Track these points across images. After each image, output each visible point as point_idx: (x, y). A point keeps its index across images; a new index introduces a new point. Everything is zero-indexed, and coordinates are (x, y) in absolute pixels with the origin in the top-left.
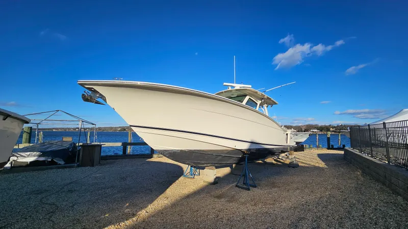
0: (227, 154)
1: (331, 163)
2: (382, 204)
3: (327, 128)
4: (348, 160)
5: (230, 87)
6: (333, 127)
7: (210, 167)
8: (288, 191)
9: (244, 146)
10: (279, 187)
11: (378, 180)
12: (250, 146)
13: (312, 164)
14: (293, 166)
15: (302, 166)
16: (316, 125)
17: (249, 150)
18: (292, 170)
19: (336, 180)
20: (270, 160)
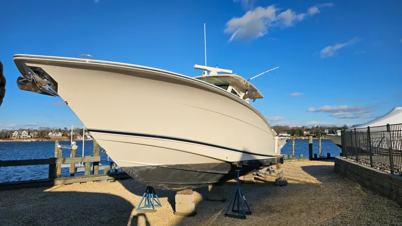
0: (213, 169)
1: (323, 178)
2: (396, 219)
3: (300, 131)
4: (341, 172)
5: (206, 72)
6: (307, 130)
7: (185, 191)
8: (292, 215)
9: (235, 158)
10: (279, 212)
11: (382, 194)
12: (243, 157)
13: (301, 180)
14: (280, 184)
15: (291, 184)
16: (286, 127)
17: (241, 162)
18: (283, 190)
19: (339, 198)
20: (249, 177)
